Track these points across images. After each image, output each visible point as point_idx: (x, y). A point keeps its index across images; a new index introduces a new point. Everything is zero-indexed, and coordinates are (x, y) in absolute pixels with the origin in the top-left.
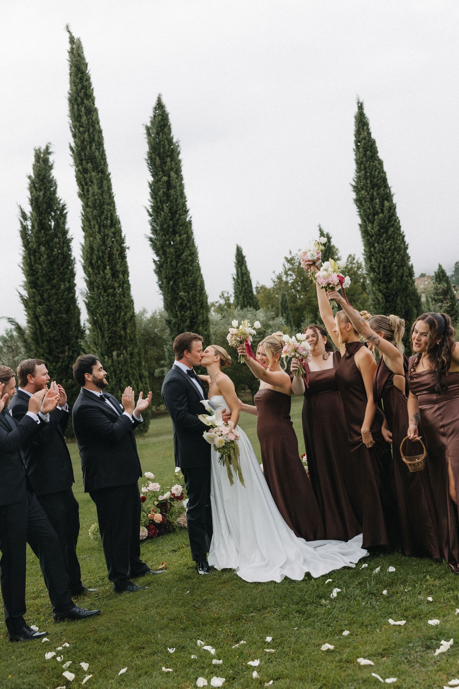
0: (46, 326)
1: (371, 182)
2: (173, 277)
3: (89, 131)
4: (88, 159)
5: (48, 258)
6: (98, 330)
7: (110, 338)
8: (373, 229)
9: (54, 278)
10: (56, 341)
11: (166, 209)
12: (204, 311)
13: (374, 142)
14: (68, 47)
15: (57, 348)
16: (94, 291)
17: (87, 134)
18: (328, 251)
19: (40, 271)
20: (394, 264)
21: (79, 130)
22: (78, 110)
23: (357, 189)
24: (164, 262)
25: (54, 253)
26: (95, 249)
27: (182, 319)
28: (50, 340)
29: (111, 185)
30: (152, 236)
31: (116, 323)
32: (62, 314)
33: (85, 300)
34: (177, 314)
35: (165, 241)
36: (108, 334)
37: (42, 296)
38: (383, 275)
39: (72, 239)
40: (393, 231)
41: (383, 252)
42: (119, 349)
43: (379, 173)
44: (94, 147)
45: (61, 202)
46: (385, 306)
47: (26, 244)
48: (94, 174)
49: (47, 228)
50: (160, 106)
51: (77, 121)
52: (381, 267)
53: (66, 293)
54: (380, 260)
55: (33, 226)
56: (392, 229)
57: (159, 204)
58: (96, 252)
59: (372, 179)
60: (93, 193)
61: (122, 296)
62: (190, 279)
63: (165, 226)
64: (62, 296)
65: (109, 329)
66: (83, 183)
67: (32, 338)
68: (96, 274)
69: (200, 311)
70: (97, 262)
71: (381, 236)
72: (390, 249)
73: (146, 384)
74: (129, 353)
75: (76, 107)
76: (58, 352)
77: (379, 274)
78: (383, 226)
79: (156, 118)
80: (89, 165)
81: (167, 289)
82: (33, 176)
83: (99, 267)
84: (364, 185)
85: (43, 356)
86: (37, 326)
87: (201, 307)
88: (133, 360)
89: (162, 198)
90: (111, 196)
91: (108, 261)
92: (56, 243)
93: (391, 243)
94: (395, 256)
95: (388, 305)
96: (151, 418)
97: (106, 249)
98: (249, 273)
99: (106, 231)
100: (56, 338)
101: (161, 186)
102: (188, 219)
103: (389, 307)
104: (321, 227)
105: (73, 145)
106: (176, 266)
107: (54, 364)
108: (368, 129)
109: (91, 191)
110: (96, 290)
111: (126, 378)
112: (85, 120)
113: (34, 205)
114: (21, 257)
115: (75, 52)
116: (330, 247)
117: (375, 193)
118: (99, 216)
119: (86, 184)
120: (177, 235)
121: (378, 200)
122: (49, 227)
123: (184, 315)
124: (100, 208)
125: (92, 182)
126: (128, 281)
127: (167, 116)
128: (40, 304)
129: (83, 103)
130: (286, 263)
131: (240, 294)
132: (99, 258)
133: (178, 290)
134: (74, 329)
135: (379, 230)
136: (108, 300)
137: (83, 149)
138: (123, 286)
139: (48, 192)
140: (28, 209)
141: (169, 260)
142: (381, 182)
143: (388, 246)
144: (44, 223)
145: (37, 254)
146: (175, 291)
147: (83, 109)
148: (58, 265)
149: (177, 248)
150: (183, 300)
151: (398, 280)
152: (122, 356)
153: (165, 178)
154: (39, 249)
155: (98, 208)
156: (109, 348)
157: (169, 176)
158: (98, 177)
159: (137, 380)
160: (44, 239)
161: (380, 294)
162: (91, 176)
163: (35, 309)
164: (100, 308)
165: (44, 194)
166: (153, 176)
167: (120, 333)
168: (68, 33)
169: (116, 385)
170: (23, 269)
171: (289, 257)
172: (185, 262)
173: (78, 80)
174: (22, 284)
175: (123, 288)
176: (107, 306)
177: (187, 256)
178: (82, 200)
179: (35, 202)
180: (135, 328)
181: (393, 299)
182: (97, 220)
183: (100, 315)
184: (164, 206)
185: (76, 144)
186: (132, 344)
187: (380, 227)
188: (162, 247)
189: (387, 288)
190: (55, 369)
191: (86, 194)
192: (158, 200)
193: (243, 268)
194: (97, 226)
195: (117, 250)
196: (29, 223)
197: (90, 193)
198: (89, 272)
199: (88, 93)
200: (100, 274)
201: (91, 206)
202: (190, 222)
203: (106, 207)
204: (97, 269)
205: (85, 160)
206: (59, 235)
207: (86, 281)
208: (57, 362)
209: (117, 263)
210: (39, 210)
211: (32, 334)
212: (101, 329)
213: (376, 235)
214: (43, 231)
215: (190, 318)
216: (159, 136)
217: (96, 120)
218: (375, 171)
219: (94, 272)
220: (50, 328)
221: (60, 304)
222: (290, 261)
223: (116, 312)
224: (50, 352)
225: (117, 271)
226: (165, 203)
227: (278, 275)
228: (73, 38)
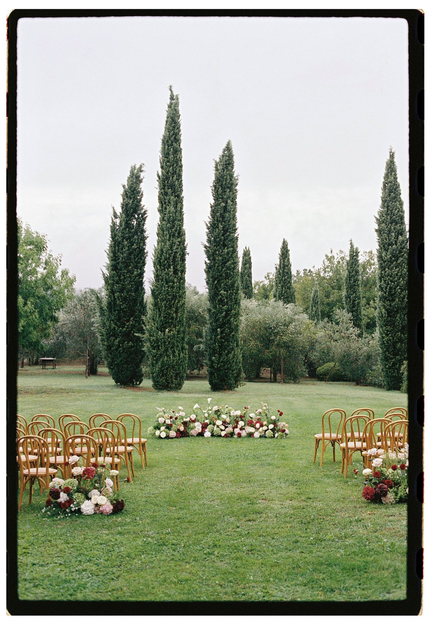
0: (119, 300)
1: (391, 217)
2: (217, 278)
3: (173, 166)
4: (169, 186)
5: (128, 250)
6: (157, 310)
7: (165, 317)
8: (386, 256)
9: (130, 266)
10: (124, 312)
11: (221, 226)
12: (237, 307)
13: (399, 185)
14: (168, 101)
15: (124, 317)
16: (159, 282)
17: (172, 168)
18: (355, 263)
19: (121, 259)
20: (399, 287)
21: (166, 163)
22: (168, 149)
23: (379, 222)
24: (213, 266)
25: (133, 247)
26: (165, 252)
27: (219, 311)
28: (120, 310)
29: (183, 206)
30: (207, 245)
31: (171, 307)
32: (132, 292)
33: (151, 287)
34: (216, 306)
35: (215, 251)
36: (164, 314)
37: (120, 277)
38: (388, 295)
39: (148, 237)
40: (403, 260)
41: (391, 276)
42: (170, 327)
43: (398, 211)
44: (175, 178)
45: (144, 208)
46: (387, 320)
47: (114, 236)
48: (172, 197)
49: (130, 227)
50: (228, 148)
51: (166, 157)
52: (388, 288)
53: (137, 278)
54: (388, 282)
55: (121, 225)
56: (402, 259)
57: (216, 222)
58: (164, 254)
59: (392, 216)
60: (169, 211)
61: (178, 289)
62: (230, 281)
63: (218, 240)
64: (134, 279)
65: (165, 311)
66: (163, 202)
67: (107, 307)
68: (162, 270)
69: (233, 306)
70: (164, 261)
71: (392, 263)
72: (397, 275)
73: (185, 354)
74: (177, 330)
75: (167, 147)
76: (124, 320)
77: (385, 293)
78: (394, 255)
79: (224, 158)
80: (170, 190)
81: (211, 286)
82: (127, 187)
83: (165, 265)
84: (384, 219)
85: (113, 321)
86: (113, 299)
87: (235, 303)
88: (179, 336)
89: (219, 219)
90: (181, 213)
91: (172, 261)
92: (135, 239)
93: (399, 270)
94: (400, 281)
95: (389, 319)
96: (185, 380)
97: (172, 253)
98: (291, 266)
99: (174, 239)
100: (125, 310)
101: (219, 209)
102: (236, 235)
103: (390, 321)
104: (352, 242)
105: (160, 174)
106: (222, 269)
107: (120, 328)
108: (395, 175)
109: (168, 209)
110: (160, 281)
111: (172, 348)
112: (172, 158)
113: (124, 209)
114: (109, 245)
115: (173, 106)
116: (357, 260)
117: (392, 228)
118: (171, 229)
119: (165, 203)
120: (226, 248)
121: (393, 234)
122: (132, 227)
123: (221, 308)
124: (172, 223)
125: (170, 203)
126: (185, 277)
127: (232, 156)
128: (117, 283)
129: (172, 145)
130: (326, 260)
131: (280, 283)
132: (166, 259)
133: (220, 288)
134: (138, 304)
135: (391, 258)
136: (167, 290)
137: (167, 178)
138: (180, 281)
139: (136, 201)
140: (119, 211)
141: (217, 265)
142: (399, 219)
143: (396, 272)
144: (130, 223)
145: (120, 245)
146: (217, 289)
147: (172, 149)
148: (134, 256)
149: (224, 258)
150: (222, 296)
151: (400, 301)
152: (172, 332)
153: (223, 204)
154: (123, 242)
155: (171, 223)
156: (163, 324)
157: (227, 203)
158: (175, 200)
159: (179, 351)
160: (127, 235)
161: (383, 310)
162: (169, 199)
163: (113, 285)
164: (161, 295)
165: (132, 202)
166: (214, 199)
167: (173, 315)
168: (170, 91)
169: (164, 352)
170: (108, 254)
171: (330, 255)
172: (228, 268)
173: (171, 128)
174: (106, 265)
175: (179, 282)
176: (167, 294)
177: (231, 264)
178: (161, 215)
179: (125, 207)
180: (184, 312)
181: (394, 315)
182: (169, 231)
183: (160, 299)
184: (220, 224)
185: (162, 174)
186: (180, 324)
187: (392, 256)
188: (213, 255)
189: (390, 305)
190: (120, 332)
191: (164, 210)
192: (216, 219)
193: (286, 261)
194: (168, 236)
195: (180, 255)
196: (118, 221)
197: (167, 210)
198: (157, 268)
199: (177, 137)
200: (165, 270)
201: (166, 220)
202: (237, 238)
203: (176, 222)
204: (163, 266)
205: (167, 186)
206: (139, 234)
207: (154, 274)
208: (123, 327)
209: (179, 264)
210: (127, 213)
211: (108, 304)
212: (159, 310)
213: (388, 262)
214: (127, 229)
215: (226, 311)
216: (224, 171)
217: (180, 158)
218: (396, 209)
219: (161, 268)
220: (122, 301)
221: (132, 285)
222: (330, 259)
223: (172, 300)
224: (119, 320)
225: (177, 270)
226: (220, 222)
227: (317, 270)
228: (173, 95)
